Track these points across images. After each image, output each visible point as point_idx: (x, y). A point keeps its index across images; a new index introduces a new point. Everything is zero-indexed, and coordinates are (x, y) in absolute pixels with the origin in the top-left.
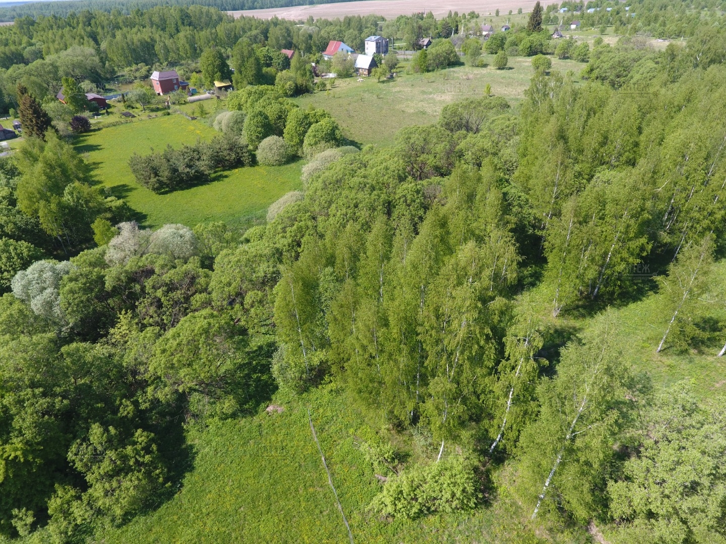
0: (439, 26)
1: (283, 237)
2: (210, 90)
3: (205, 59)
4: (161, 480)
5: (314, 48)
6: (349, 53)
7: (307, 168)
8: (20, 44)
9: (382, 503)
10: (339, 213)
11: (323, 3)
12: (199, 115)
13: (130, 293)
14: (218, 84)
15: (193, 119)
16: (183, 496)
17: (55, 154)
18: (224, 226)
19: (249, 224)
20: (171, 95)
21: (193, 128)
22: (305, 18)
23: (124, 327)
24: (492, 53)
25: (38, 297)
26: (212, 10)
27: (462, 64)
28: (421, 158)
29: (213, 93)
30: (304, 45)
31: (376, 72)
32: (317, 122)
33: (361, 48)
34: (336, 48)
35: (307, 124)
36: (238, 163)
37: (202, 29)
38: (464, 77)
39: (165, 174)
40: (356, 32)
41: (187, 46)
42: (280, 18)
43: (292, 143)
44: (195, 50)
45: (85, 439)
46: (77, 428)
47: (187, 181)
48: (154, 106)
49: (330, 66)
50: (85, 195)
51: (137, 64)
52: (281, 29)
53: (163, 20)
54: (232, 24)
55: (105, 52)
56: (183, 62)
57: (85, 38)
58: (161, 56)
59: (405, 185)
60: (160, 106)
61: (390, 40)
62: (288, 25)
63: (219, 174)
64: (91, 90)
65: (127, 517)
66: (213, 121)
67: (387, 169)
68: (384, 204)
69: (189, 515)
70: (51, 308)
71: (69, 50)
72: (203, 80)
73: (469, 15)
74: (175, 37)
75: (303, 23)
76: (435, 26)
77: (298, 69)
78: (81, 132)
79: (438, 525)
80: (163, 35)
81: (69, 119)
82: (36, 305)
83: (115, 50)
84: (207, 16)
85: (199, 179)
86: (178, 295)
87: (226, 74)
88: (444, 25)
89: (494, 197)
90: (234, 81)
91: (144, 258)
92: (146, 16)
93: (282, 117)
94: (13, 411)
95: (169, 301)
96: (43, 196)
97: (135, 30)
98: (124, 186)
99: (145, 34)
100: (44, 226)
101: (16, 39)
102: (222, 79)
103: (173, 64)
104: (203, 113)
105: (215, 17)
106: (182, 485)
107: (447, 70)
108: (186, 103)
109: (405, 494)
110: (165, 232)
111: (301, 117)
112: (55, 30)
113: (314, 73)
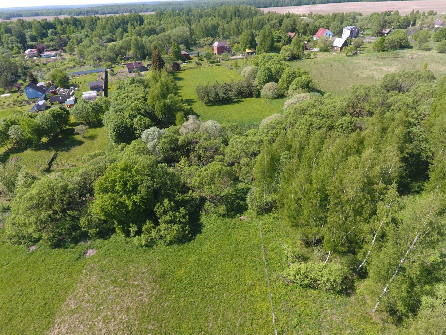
0: (400, 20)
1: (266, 136)
2: (243, 53)
3: (243, 36)
4: (187, 232)
5: (308, 32)
6: (331, 37)
7: (288, 102)
8: (156, 24)
9: (289, 274)
10: (300, 128)
11: (322, 3)
12: (234, 67)
13: (188, 149)
14: (247, 51)
15: (231, 69)
16: (195, 242)
17: (165, 79)
18: (237, 126)
19: (249, 127)
20: (222, 55)
21: (230, 74)
22: (307, 13)
23: (182, 164)
24: (438, 41)
25: (151, 142)
26: (253, 8)
27: (411, 47)
28: (361, 105)
29: (244, 56)
30: (303, 30)
31: (346, 49)
32: (300, 76)
33: (339, 34)
34: (323, 33)
35: (293, 77)
36: (250, 95)
37: (244, 19)
38: (410, 57)
39: (212, 96)
40: (339, 23)
41: (235, 28)
42: (291, 13)
43: (282, 87)
44: (239, 30)
45: (162, 204)
46: (159, 199)
47: (222, 101)
48: (212, 60)
49: (316, 44)
50: (175, 101)
51: (208, 37)
52: (290, 20)
53: (225, 13)
54: (262, 16)
55: (193, 30)
56: (231, 37)
57: (186, 22)
58: (220, 34)
59: (344, 118)
60: (215, 61)
61: (361, 29)
62: (295, 18)
63: (239, 99)
64: (183, 50)
65: (171, 243)
66: (241, 71)
67: (335, 107)
68: (328, 127)
69: (196, 251)
70: (155, 148)
71: (177, 28)
72: (240, 47)
73: (428, 13)
74: (230, 23)
75: (305, 16)
76: (398, 20)
77: (295, 45)
78: (176, 71)
79: (316, 295)
80: (224, 22)
81: (172, 63)
82: (150, 145)
83: (198, 29)
84: (249, 11)
85: (228, 101)
86: (209, 154)
87: (253, 45)
88: (405, 20)
89: (399, 131)
90: (257, 50)
91: (197, 133)
92: (217, 11)
93: (279, 72)
94: (139, 183)
95: (204, 155)
96: (158, 99)
97: (210, 18)
98: (192, 99)
99: (214, 21)
100: (156, 112)
101: (155, 22)
102: (250, 48)
103: (225, 38)
104: (237, 66)
105: (253, 12)
106: (195, 238)
107: (398, 51)
108: (228, 60)
109: (301, 273)
110: (209, 124)
111: (291, 73)
112: (172, 18)
113: (305, 48)
